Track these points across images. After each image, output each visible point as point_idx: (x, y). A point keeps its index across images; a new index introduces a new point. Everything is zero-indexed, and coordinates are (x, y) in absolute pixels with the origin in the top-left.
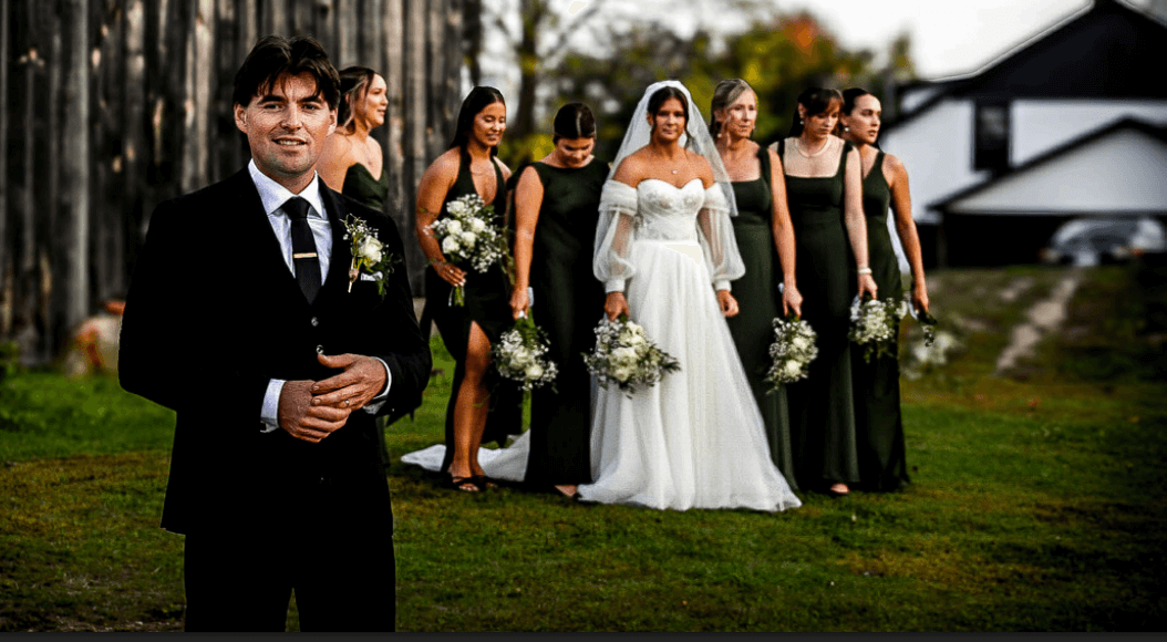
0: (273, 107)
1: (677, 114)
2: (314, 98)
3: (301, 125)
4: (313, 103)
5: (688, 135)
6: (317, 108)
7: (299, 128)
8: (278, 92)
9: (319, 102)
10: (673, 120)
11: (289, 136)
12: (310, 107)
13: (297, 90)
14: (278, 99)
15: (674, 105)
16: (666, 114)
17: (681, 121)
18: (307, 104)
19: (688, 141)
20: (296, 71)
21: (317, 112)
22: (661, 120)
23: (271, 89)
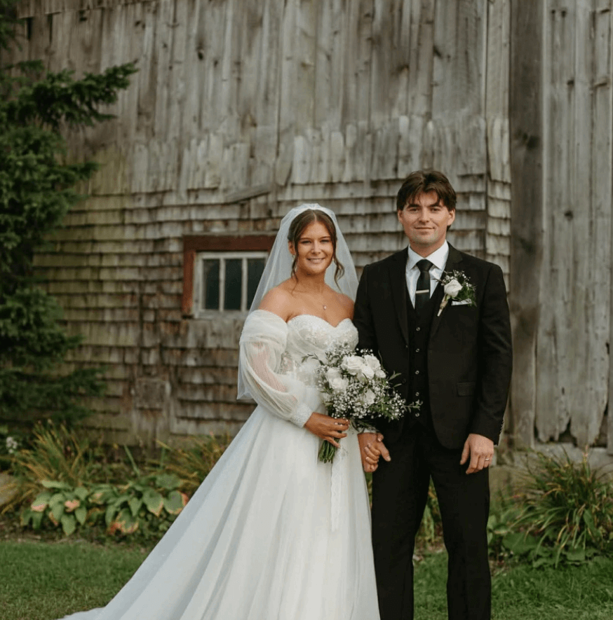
0: (415, 210)
1: (322, 241)
2: (437, 204)
3: (429, 220)
4: (436, 207)
5: (338, 264)
6: (439, 210)
7: (428, 221)
8: (417, 202)
9: (440, 206)
10: (319, 247)
11: (423, 226)
12: (435, 210)
13: (426, 200)
14: (417, 206)
15: (317, 230)
16: (310, 241)
17: (328, 247)
18: (433, 208)
19: (338, 269)
20: (427, 191)
21: (440, 212)
22: (305, 249)
23: (414, 200)
